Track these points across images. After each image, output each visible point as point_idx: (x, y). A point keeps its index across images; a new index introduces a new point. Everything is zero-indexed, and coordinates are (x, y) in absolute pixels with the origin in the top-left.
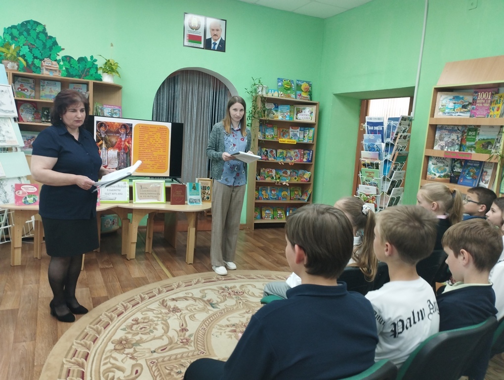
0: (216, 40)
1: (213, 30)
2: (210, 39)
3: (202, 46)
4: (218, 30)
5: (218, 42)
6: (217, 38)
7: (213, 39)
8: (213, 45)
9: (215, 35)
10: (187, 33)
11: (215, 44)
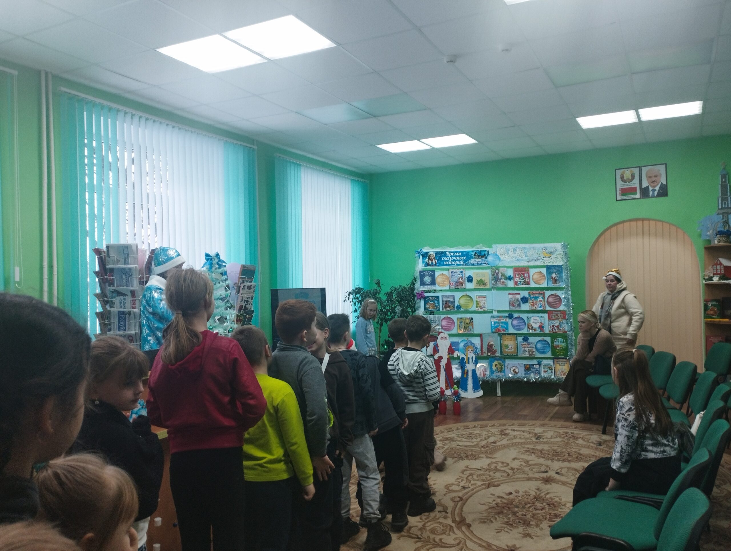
0: (655, 186)
1: (650, 177)
2: (647, 188)
3: (638, 196)
4: (656, 176)
5: (657, 188)
6: (656, 184)
7: (651, 186)
8: (651, 193)
9: (653, 182)
10: (619, 187)
11: (654, 191)
